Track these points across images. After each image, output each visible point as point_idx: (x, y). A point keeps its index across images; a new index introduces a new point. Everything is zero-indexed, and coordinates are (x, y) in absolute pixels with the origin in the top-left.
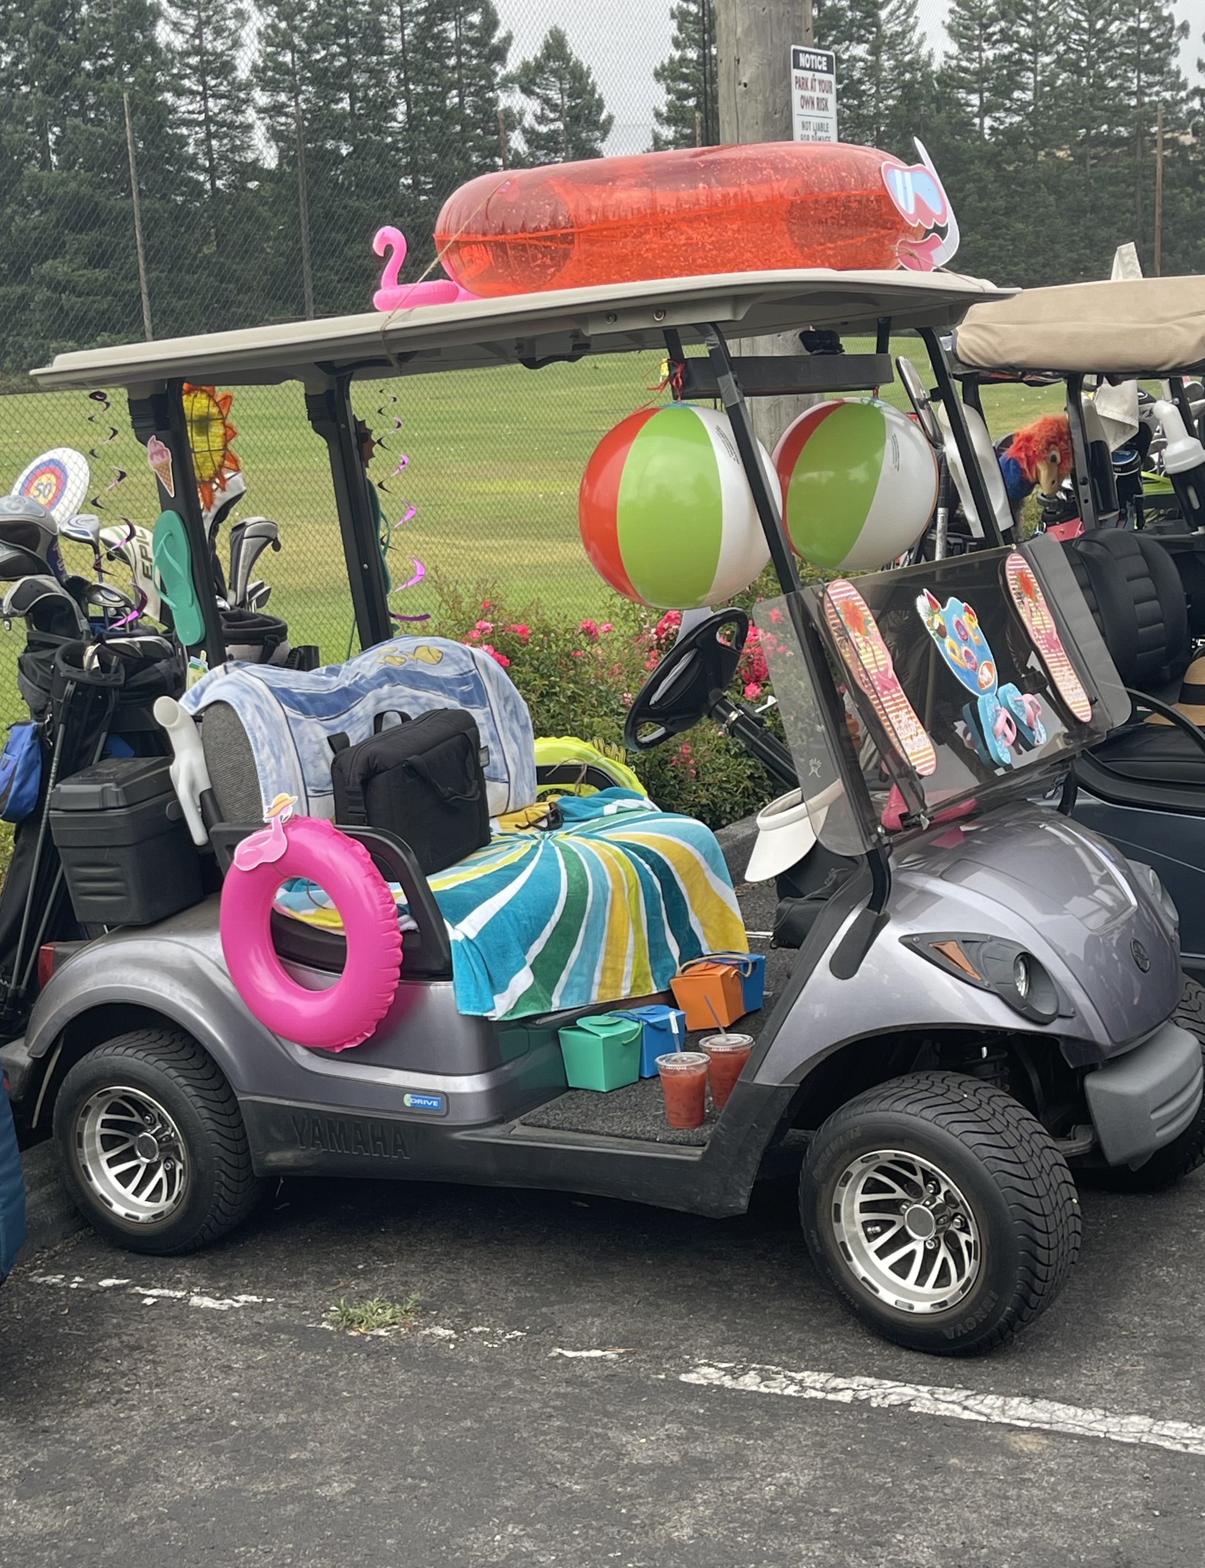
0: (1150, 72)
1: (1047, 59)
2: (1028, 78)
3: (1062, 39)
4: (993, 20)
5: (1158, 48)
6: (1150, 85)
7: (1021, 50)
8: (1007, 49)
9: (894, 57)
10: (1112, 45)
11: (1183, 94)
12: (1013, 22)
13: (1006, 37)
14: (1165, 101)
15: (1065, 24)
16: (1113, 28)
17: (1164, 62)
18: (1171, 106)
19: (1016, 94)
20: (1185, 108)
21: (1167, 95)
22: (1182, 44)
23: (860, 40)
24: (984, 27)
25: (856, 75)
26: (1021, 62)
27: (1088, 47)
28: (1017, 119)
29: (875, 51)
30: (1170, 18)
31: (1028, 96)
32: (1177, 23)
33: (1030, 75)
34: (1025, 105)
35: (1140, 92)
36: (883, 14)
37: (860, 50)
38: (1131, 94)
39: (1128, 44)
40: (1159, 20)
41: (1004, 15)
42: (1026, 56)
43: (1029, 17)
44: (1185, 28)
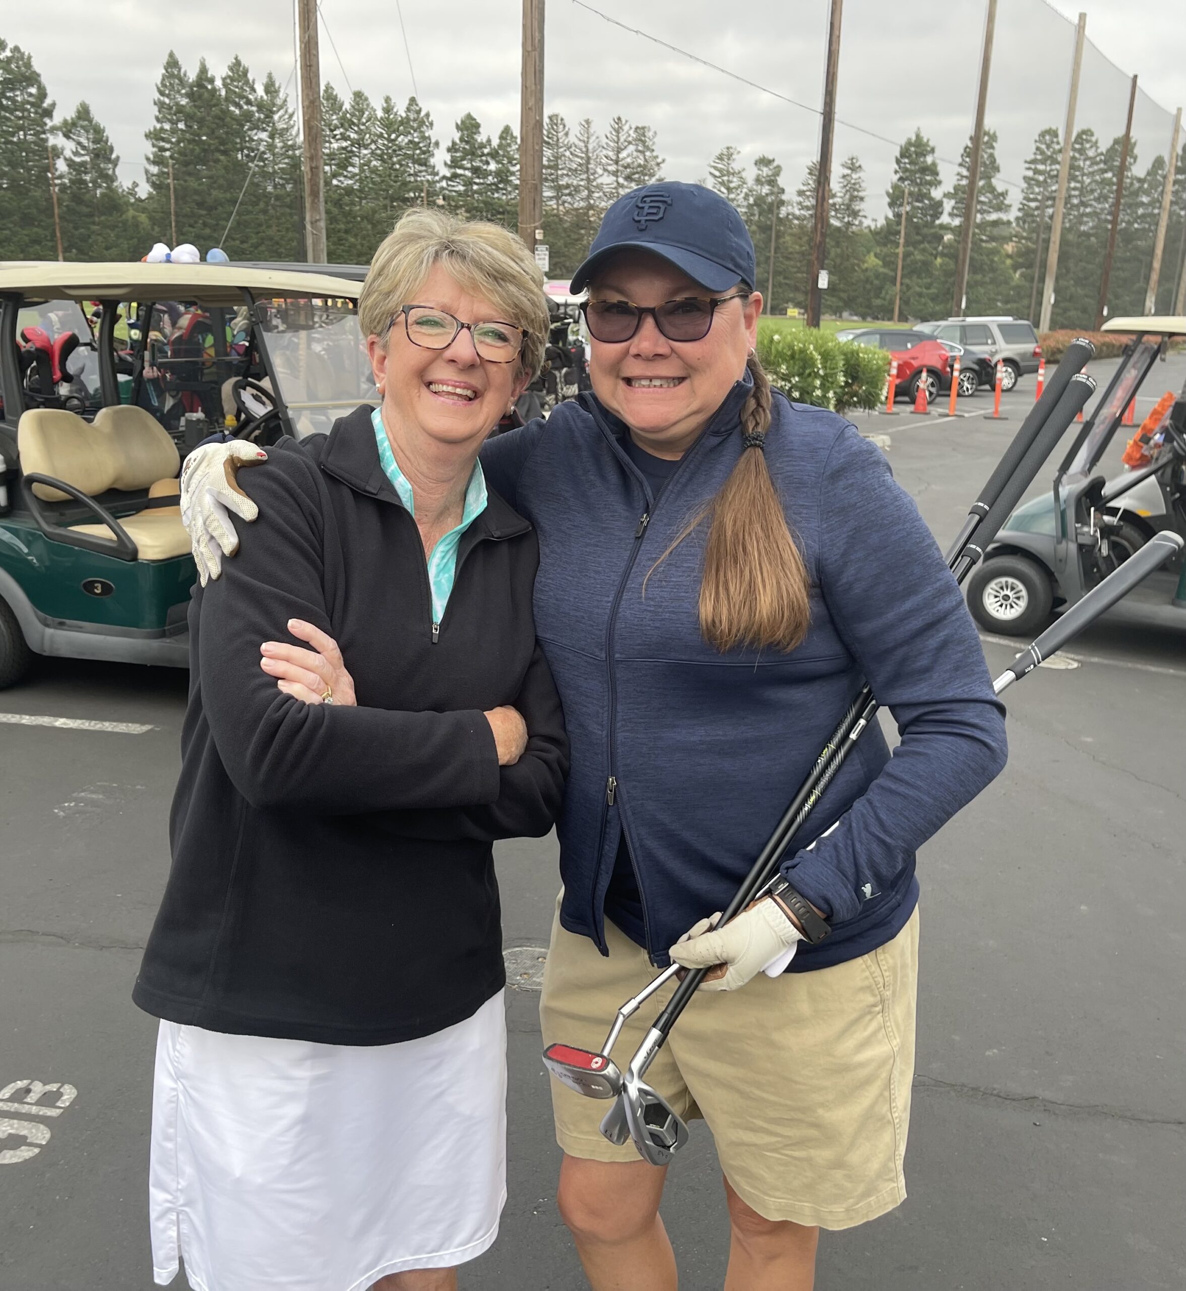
0: (421, 165)
1: (365, 152)
2: (356, 160)
3: (374, 142)
4: (336, 128)
5: (424, 153)
6: (420, 172)
7: (352, 145)
8: (344, 144)
9: (283, 141)
10: (400, 148)
11: (437, 178)
12: (347, 130)
13: (344, 138)
14: (428, 181)
15: (375, 135)
16: (400, 139)
17: (426, 160)
18: (431, 183)
19: (350, 169)
20: (438, 185)
21: (429, 178)
22: (436, 152)
23: (264, 130)
24: (332, 131)
25: (262, 149)
26: (352, 151)
27: (388, 148)
28: (350, 182)
29: (272, 136)
30: (429, 138)
31: (356, 170)
32: (433, 141)
33: (357, 159)
34: (355, 175)
35: (416, 175)
36: (276, 117)
37: (264, 135)
38: (410, 175)
39: (409, 148)
40: (424, 138)
41: (342, 125)
42: (354, 149)
43: (356, 128)
44: (437, 144)
